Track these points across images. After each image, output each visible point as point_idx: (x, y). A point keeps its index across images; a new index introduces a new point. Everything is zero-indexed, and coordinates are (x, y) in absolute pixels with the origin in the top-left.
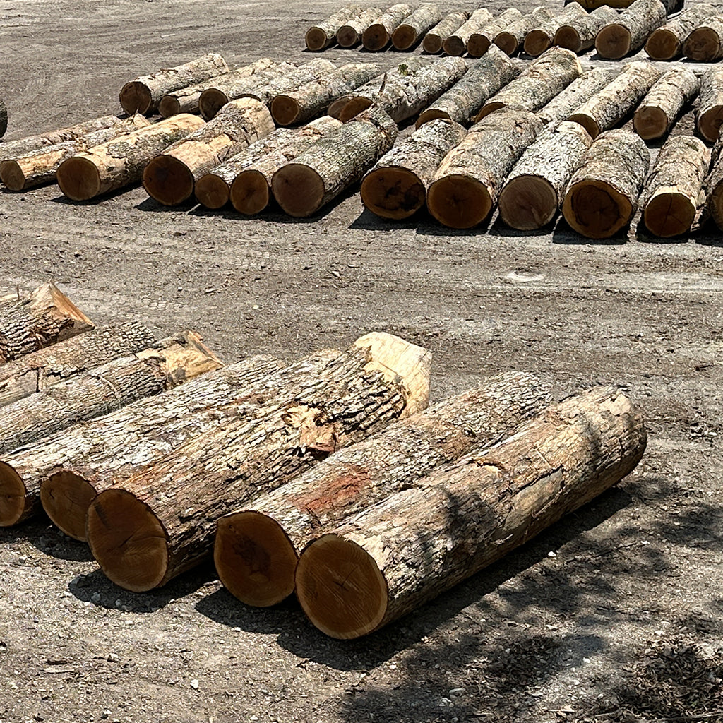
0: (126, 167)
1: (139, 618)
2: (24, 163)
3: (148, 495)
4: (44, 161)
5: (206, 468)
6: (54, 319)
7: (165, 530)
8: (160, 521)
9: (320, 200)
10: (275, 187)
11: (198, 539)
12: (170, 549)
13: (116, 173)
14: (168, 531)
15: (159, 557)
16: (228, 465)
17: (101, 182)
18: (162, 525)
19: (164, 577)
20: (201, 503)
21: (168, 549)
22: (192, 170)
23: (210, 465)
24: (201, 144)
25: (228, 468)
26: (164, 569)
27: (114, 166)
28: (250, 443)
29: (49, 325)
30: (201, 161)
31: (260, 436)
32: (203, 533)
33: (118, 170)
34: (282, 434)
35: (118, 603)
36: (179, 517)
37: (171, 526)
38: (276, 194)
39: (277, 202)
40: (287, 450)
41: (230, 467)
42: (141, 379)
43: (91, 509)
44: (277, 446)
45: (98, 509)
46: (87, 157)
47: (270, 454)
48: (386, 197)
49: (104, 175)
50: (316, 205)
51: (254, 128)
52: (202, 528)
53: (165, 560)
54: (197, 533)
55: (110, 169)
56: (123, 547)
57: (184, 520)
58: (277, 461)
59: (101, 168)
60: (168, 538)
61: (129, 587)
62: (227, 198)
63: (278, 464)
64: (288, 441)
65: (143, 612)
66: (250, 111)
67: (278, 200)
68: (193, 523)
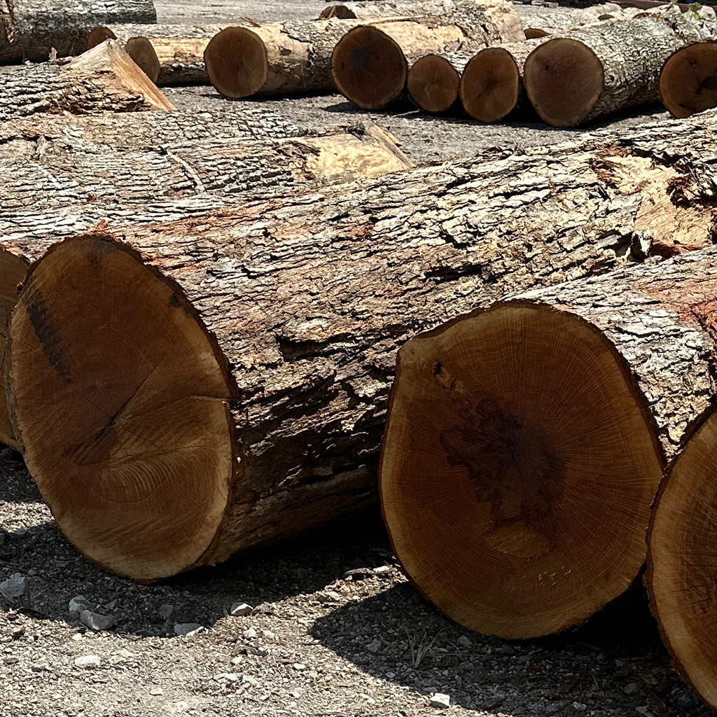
0: (310, 57)
1: (124, 649)
2: (160, 43)
3: (183, 258)
4: (191, 48)
5: (379, 226)
6: (106, 91)
7: (228, 369)
8: (212, 337)
9: (595, 98)
10: (529, 77)
11: (337, 424)
12: (241, 436)
13: (293, 62)
14: (239, 375)
15: (208, 462)
16: (443, 234)
17: (269, 67)
18: (218, 352)
19: (220, 531)
20: (354, 314)
21: (234, 434)
22: (405, 53)
23: (392, 223)
24: (423, 28)
25: (440, 241)
26: (220, 503)
27: (291, 49)
28: (507, 195)
29: (94, 99)
30: (420, 45)
31: (536, 188)
32: (352, 406)
33: (297, 58)
34: (591, 197)
35: (74, 606)
36: (278, 338)
37: (248, 361)
38: (530, 89)
39: (529, 101)
40: (604, 235)
41: (449, 239)
42: (259, 173)
43: (19, 316)
44: (579, 218)
45: (36, 316)
46: (251, 29)
47: (562, 233)
48: (699, 92)
49: (274, 58)
50: (589, 106)
51: (498, 32)
52: (351, 392)
53: (223, 471)
54: (335, 405)
55: (285, 52)
56: (104, 438)
57: (295, 349)
58: (577, 256)
59: (270, 46)
60: (237, 397)
61: (122, 565)
62: (454, 94)
63: (579, 263)
64: (608, 212)
65: (145, 635)
66: (493, 10)
67: (532, 99)
68: (324, 367)
